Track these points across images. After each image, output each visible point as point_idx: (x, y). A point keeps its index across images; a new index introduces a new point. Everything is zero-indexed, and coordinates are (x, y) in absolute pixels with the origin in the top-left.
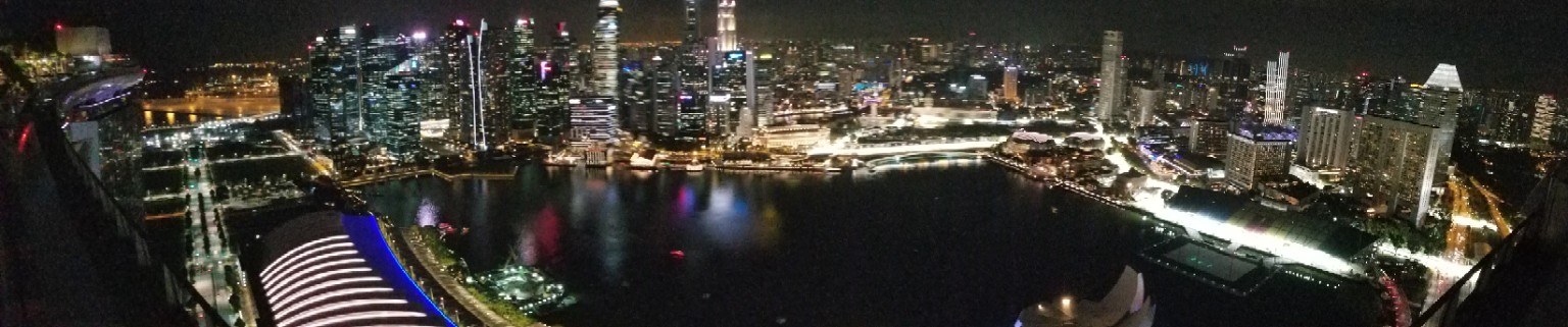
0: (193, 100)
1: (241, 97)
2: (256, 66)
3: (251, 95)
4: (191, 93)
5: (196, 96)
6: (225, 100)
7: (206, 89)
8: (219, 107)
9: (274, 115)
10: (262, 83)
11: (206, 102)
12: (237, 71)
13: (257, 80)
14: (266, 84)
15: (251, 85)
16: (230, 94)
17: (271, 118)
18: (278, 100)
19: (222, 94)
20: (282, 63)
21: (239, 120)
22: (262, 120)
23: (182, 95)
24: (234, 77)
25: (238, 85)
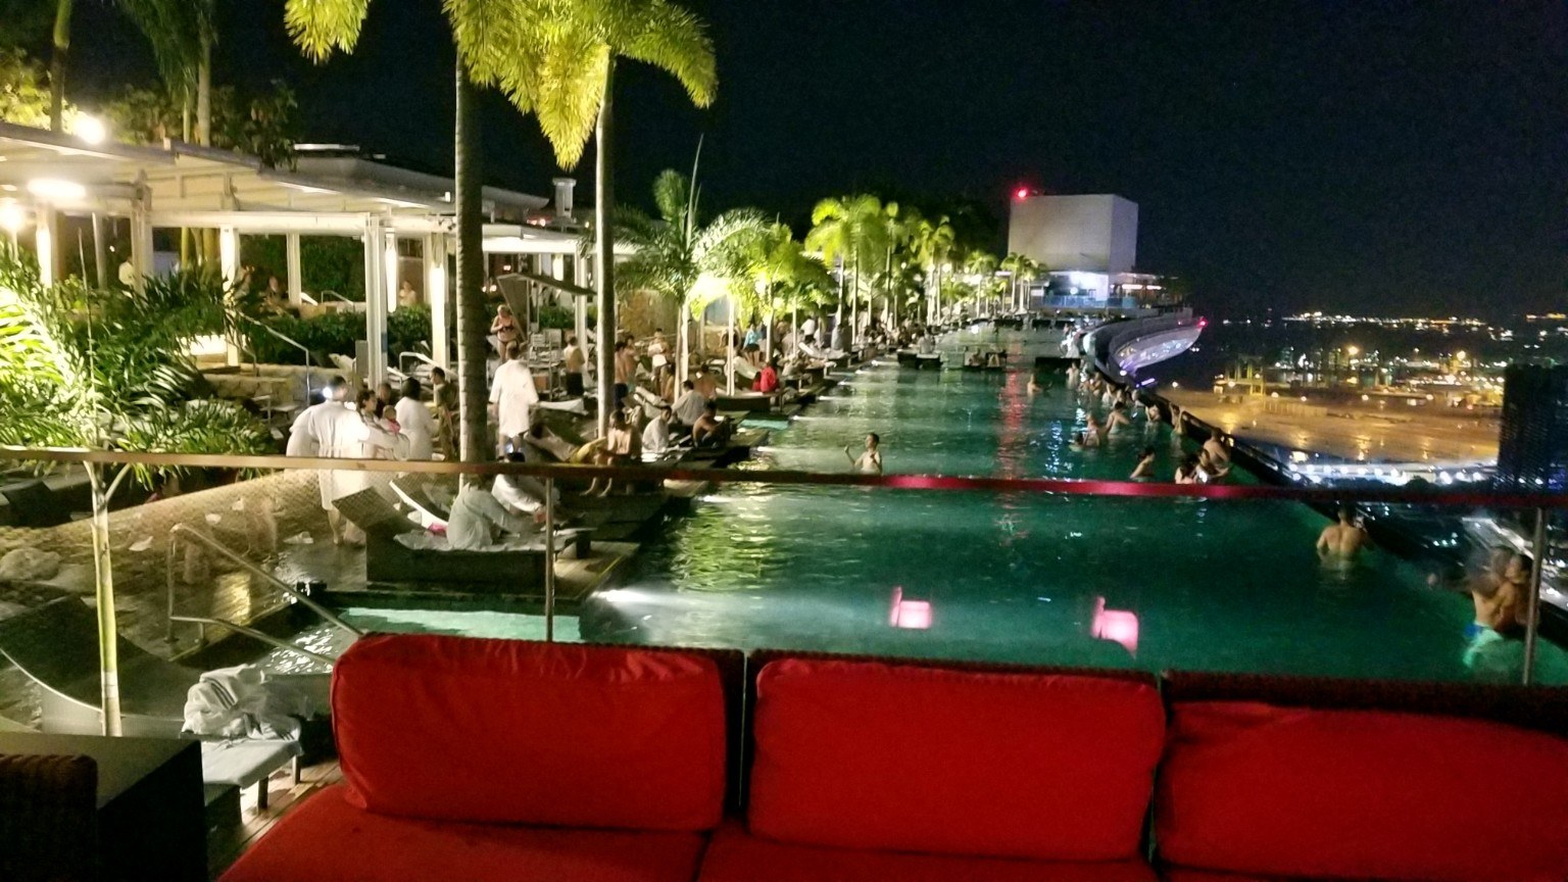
0: (1234, 399)
1: (1372, 407)
2: (1419, 326)
3: (1396, 404)
4: (1232, 384)
5: (1243, 389)
6: (1323, 410)
7: (1272, 377)
8: (1303, 426)
9: (1469, 471)
10: (1436, 373)
11: (1269, 411)
12: (1359, 334)
13: (1417, 364)
14: (1450, 380)
15: (1401, 375)
16: (1336, 396)
17: (1461, 476)
18: (1495, 427)
19: (1315, 395)
20: (1500, 323)
21: (1361, 472)
22: (1430, 478)
23: (1207, 386)
24: (1353, 350)
25: (1364, 373)
